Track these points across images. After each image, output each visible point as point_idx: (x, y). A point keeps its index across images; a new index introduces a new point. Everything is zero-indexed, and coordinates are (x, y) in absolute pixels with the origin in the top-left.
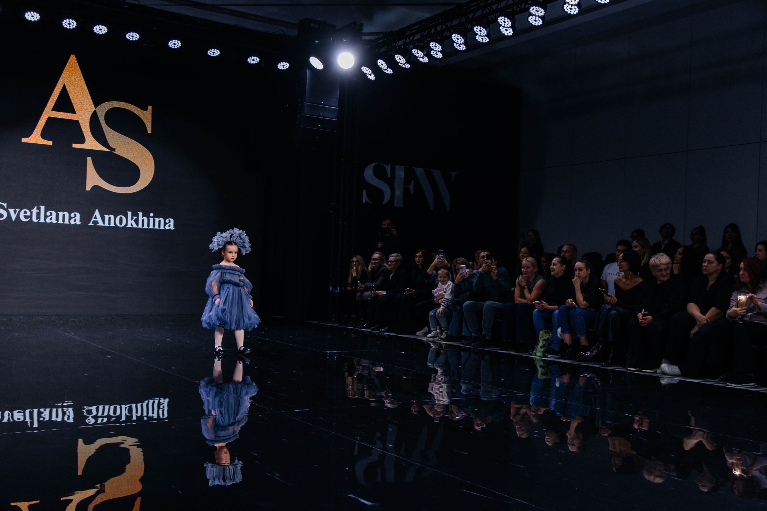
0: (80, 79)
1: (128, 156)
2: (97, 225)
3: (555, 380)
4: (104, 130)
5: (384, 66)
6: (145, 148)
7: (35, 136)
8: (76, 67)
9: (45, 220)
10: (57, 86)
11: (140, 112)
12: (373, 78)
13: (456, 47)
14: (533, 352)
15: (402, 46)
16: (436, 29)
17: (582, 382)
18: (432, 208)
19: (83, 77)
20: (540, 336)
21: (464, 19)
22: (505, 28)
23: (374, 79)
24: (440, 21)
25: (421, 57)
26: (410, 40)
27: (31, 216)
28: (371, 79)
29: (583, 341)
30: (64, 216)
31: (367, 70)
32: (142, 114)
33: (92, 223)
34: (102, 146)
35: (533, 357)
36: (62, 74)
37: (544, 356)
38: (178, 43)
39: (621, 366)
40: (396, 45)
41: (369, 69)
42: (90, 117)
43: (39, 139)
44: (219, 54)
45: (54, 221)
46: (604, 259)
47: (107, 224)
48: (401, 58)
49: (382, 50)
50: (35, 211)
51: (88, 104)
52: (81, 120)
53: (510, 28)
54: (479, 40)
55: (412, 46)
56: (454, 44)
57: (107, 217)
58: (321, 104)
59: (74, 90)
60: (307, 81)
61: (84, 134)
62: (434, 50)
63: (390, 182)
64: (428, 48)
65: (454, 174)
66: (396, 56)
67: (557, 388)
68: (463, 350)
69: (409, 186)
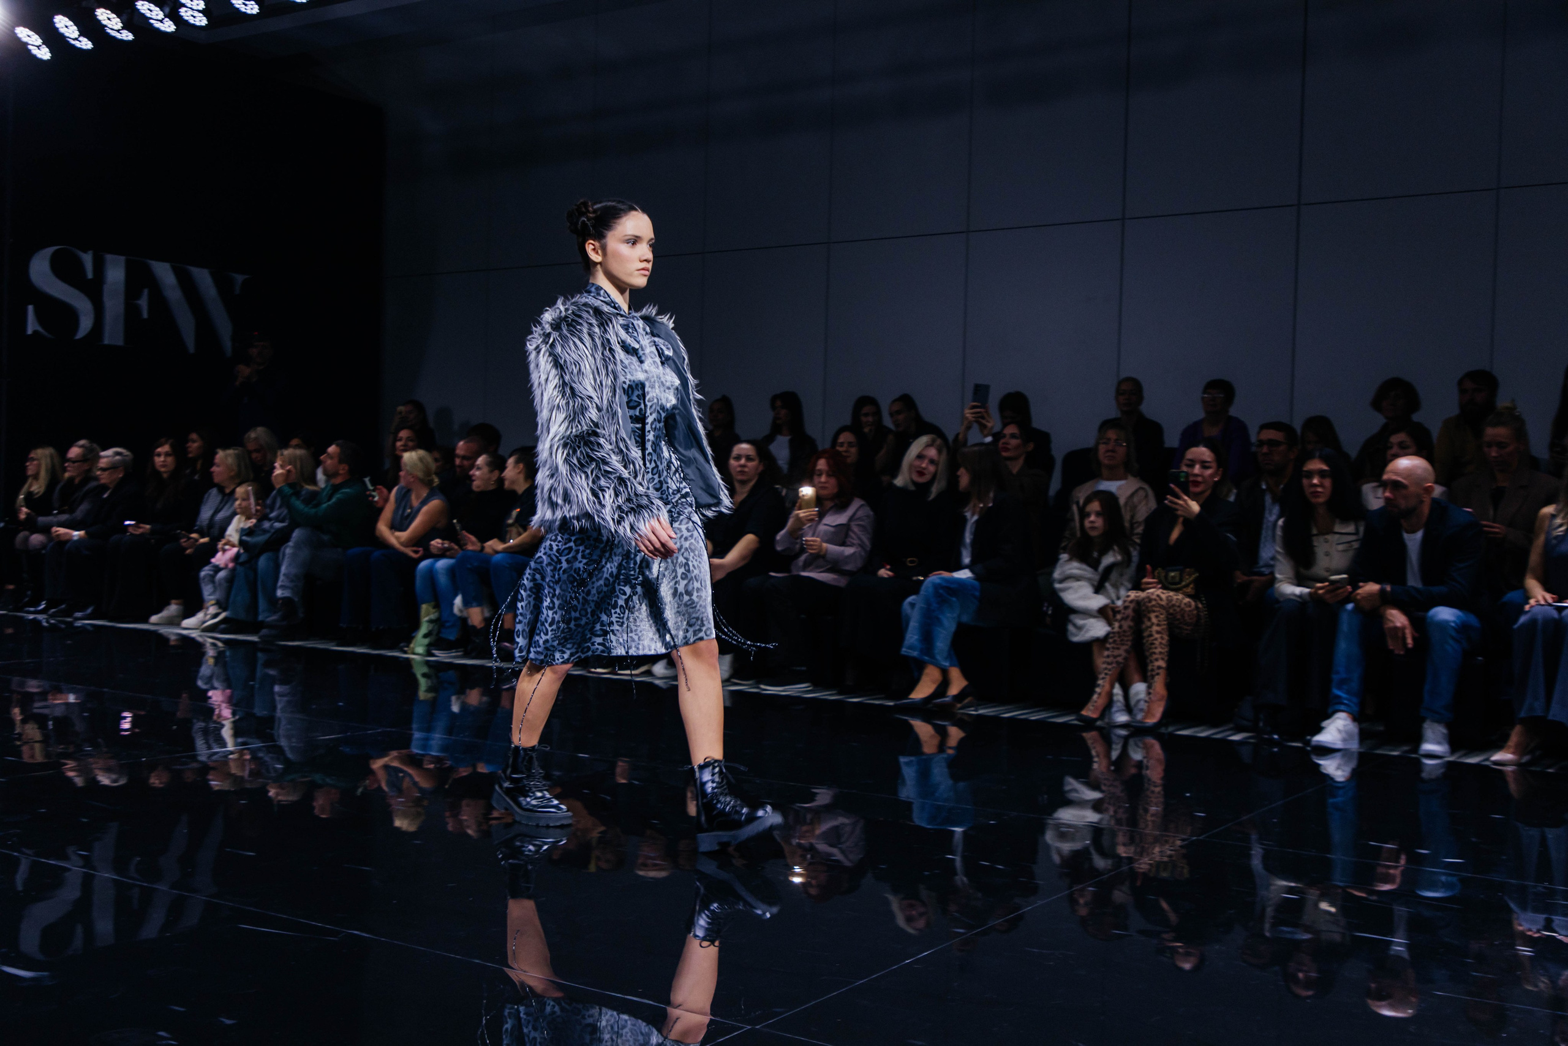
3: (450, 701)
5: (70, 31)
12: (44, 54)
14: (408, 646)
18: (192, 350)
20: (422, 614)
23: (48, 58)
25: (157, 20)
28: (39, 56)
31: (30, 37)
37: (429, 653)
41: (36, 34)
48: (110, 16)
63: (94, 290)
65: (239, 278)
66: (98, 10)
67: (454, 714)
68: (263, 650)
69: (136, 302)
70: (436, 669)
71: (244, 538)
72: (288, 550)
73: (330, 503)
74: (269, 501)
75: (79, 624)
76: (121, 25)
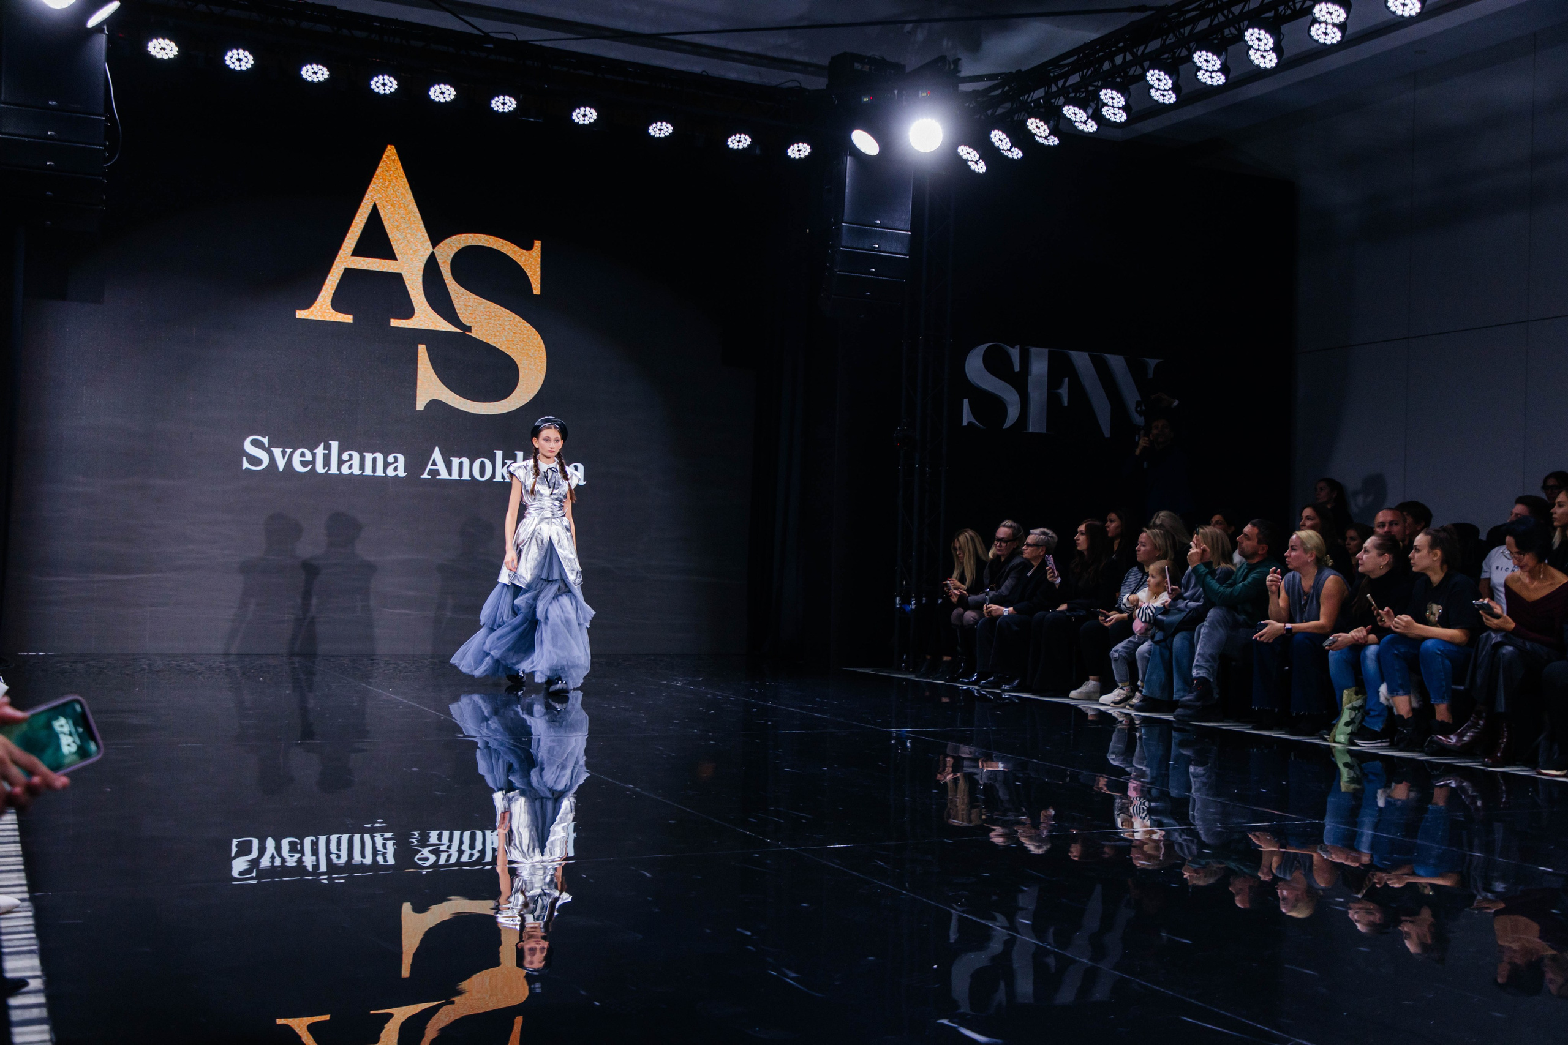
0: (404, 192)
1: (496, 340)
2: (438, 477)
3: (1376, 793)
4: (450, 290)
5: (1004, 143)
6: (527, 325)
7: (321, 308)
8: (397, 169)
9: (339, 469)
10: (361, 207)
11: (519, 254)
12: (981, 168)
13: (1156, 98)
14: (1329, 735)
15: (1042, 101)
16: (1112, 61)
17: (1439, 798)
18: (1107, 434)
19: (409, 189)
20: (1344, 700)
21: (1171, 39)
22: (1259, 53)
23: (984, 171)
24: (1121, 45)
25: (1081, 122)
26: (1057, 86)
27: (313, 462)
28: (977, 170)
29: (1442, 712)
30: (374, 460)
31: (970, 154)
32: (522, 257)
33: (428, 474)
34: (446, 322)
35: (1329, 746)
36: (371, 184)
37: (1352, 742)
38: (591, 114)
39: (1526, 766)
40: (1029, 100)
41: (974, 150)
42: (422, 266)
43: (327, 311)
44: (671, 131)
45: (356, 471)
46: (1483, 536)
47: (455, 476)
48: (1039, 125)
49: (1000, 111)
50: (320, 451)
51: (420, 241)
52: (406, 273)
53: (1271, 52)
54: (1203, 80)
55: (1062, 100)
56: (1151, 91)
57: (455, 461)
58: (875, 225)
59: (392, 214)
60: (847, 180)
61: (413, 300)
62: (1108, 106)
63: (1020, 382)
64: (1095, 102)
65: (1152, 363)
66: (1029, 120)
67: (1380, 809)
68: (1176, 730)
69: (1058, 391)
70: (1360, 758)
71: (1159, 616)
72: (1204, 629)
73: (1245, 582)
74: (1183, 581)
75: (1006, 695)
76: (1048, 131)
